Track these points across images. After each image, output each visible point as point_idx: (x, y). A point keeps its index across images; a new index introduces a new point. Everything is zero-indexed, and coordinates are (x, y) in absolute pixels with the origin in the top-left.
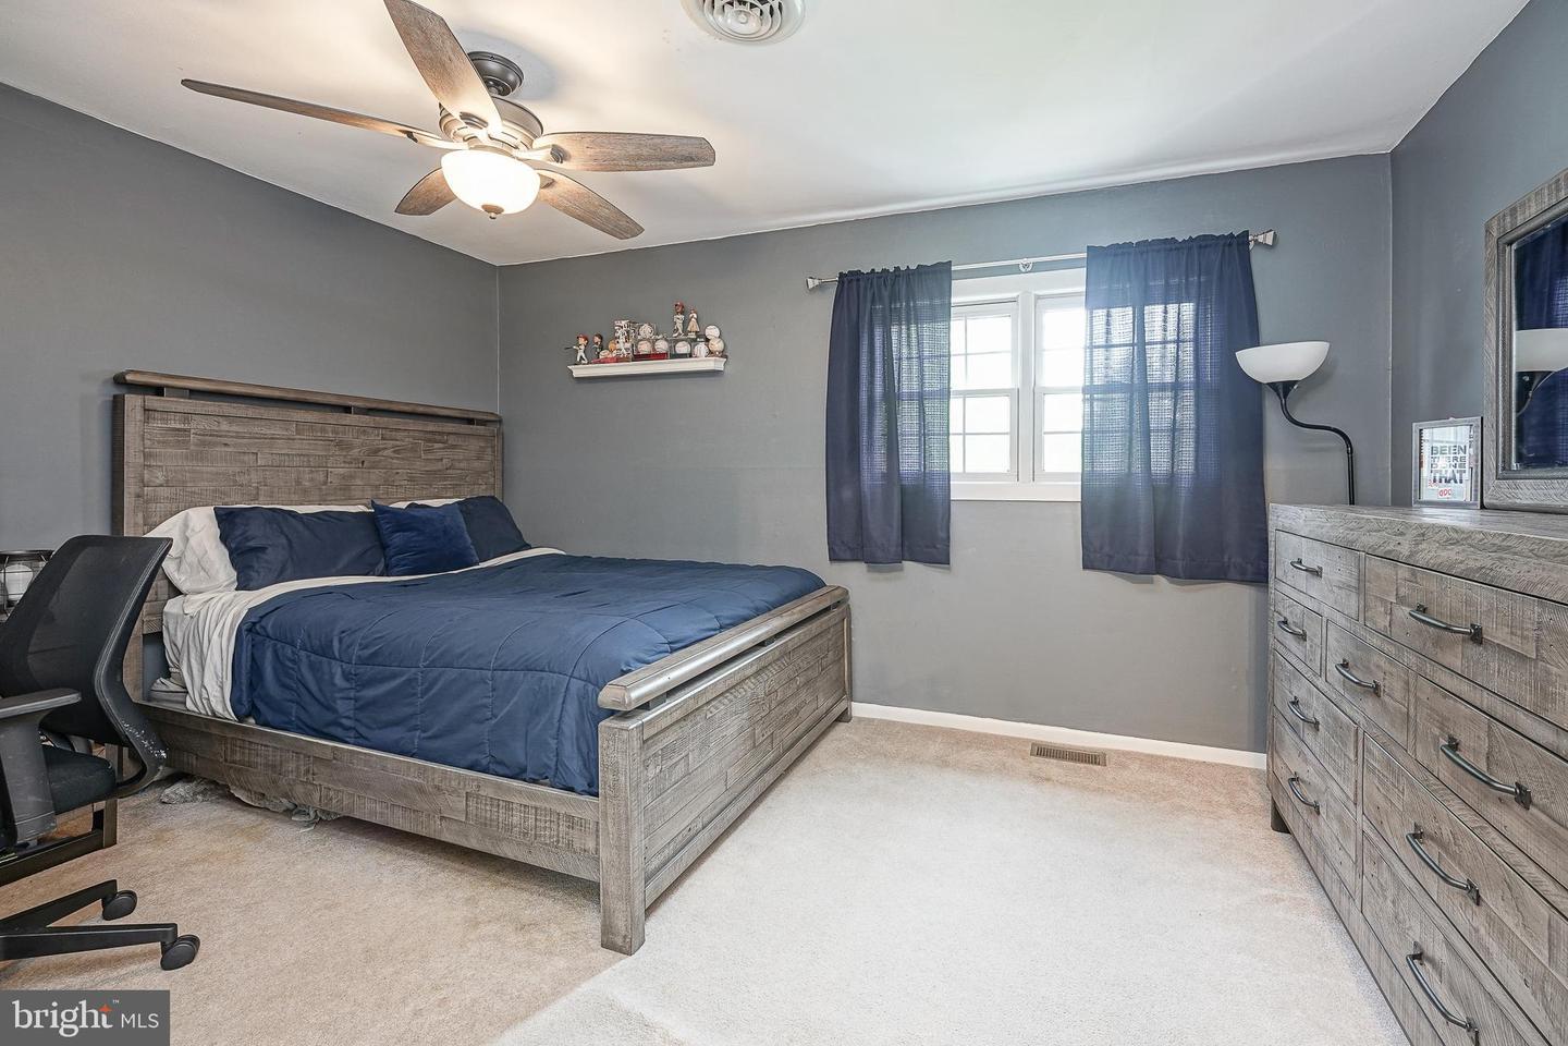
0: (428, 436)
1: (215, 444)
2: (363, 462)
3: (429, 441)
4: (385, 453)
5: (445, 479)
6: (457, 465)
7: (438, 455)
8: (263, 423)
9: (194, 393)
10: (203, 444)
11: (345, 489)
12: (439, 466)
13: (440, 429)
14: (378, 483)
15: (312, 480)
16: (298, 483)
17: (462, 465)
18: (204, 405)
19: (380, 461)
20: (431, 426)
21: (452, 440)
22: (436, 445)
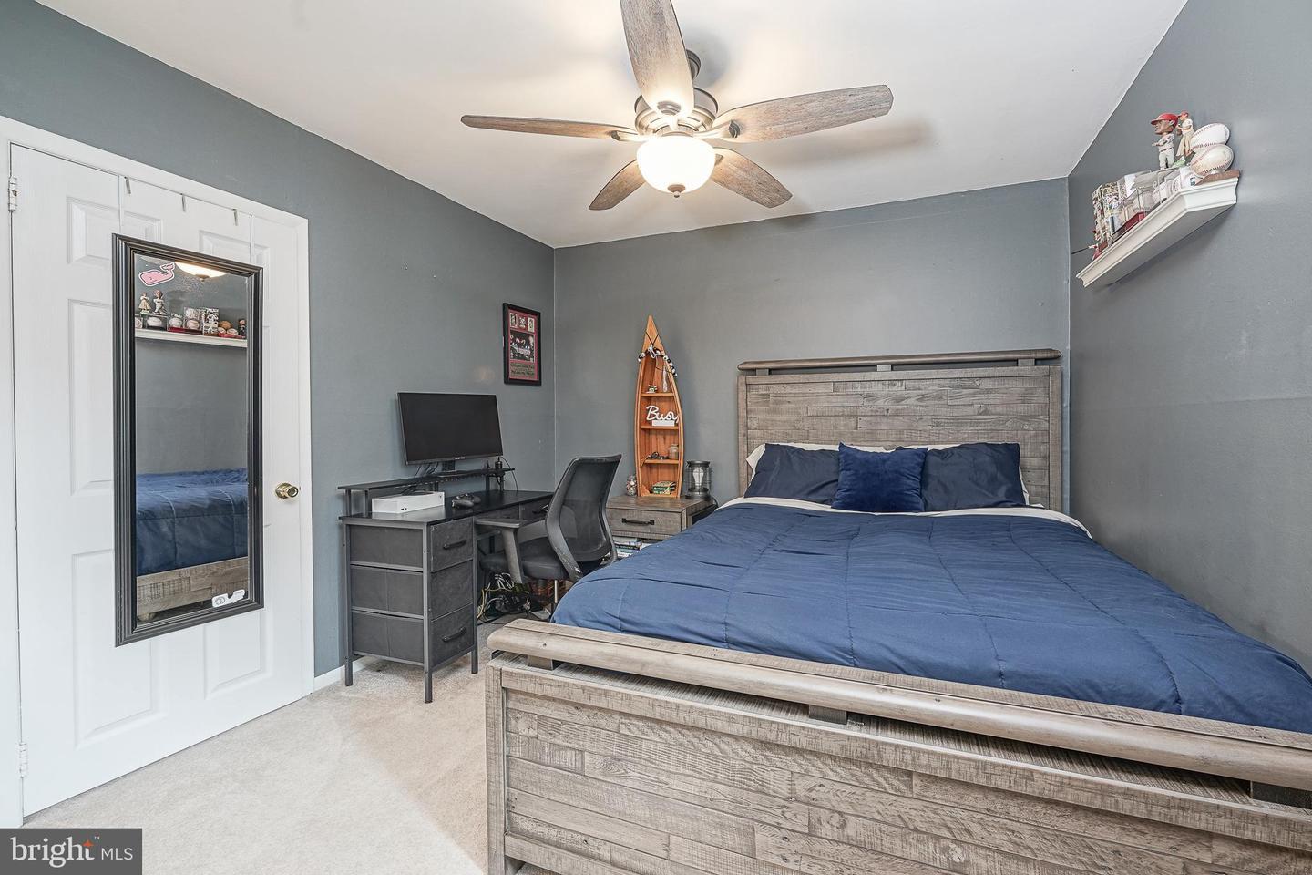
0: (955, 382)
1: (783, 402)
2: (888, 410)
3: (957, 387)
4: (909, 401)
5: (978, 424)
6: (991, 408)
7: (967, 401)
8: (811, 385)
9: (771, 371)
10: (777, 403)
11: (871, 433)
12: (970, 411)
13: (969, 375)
14: (901, 428)
15: (845, 425)
16: (836, 427)
17: (999, 410)
18: (775, 378)
19: (904, 409)
20: (957, 373)
21: (985, 385)
22: (965, 391)
